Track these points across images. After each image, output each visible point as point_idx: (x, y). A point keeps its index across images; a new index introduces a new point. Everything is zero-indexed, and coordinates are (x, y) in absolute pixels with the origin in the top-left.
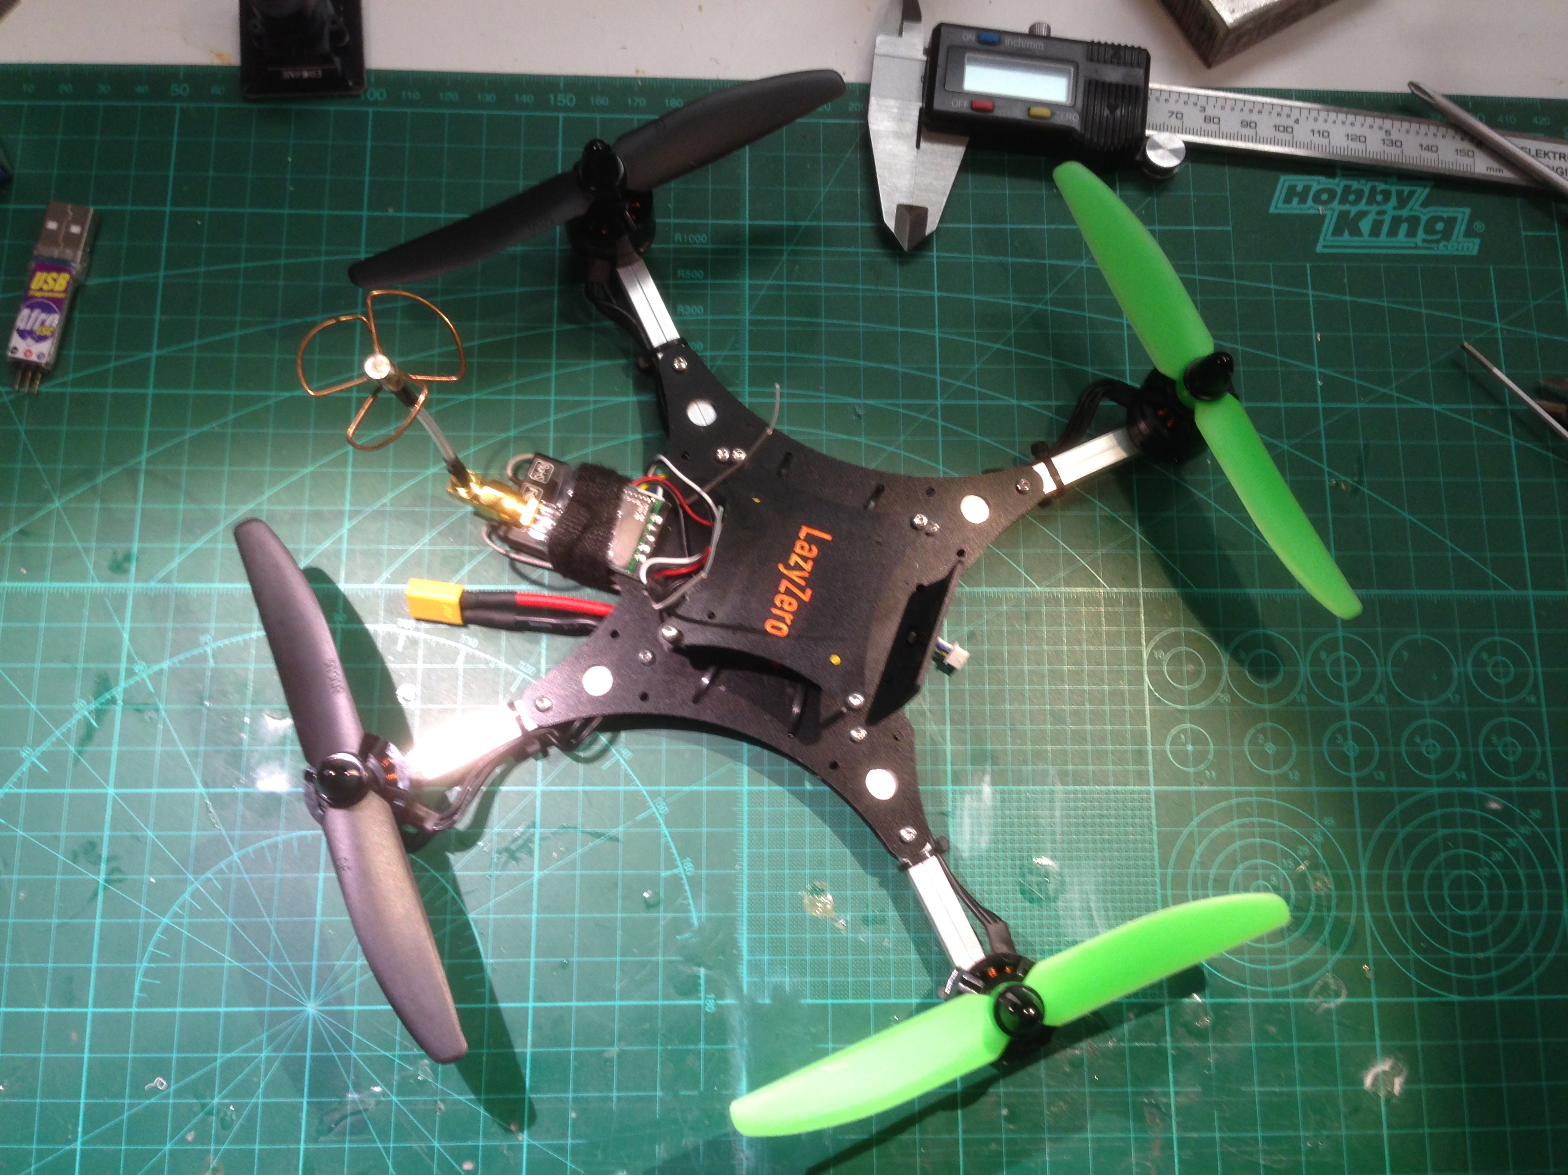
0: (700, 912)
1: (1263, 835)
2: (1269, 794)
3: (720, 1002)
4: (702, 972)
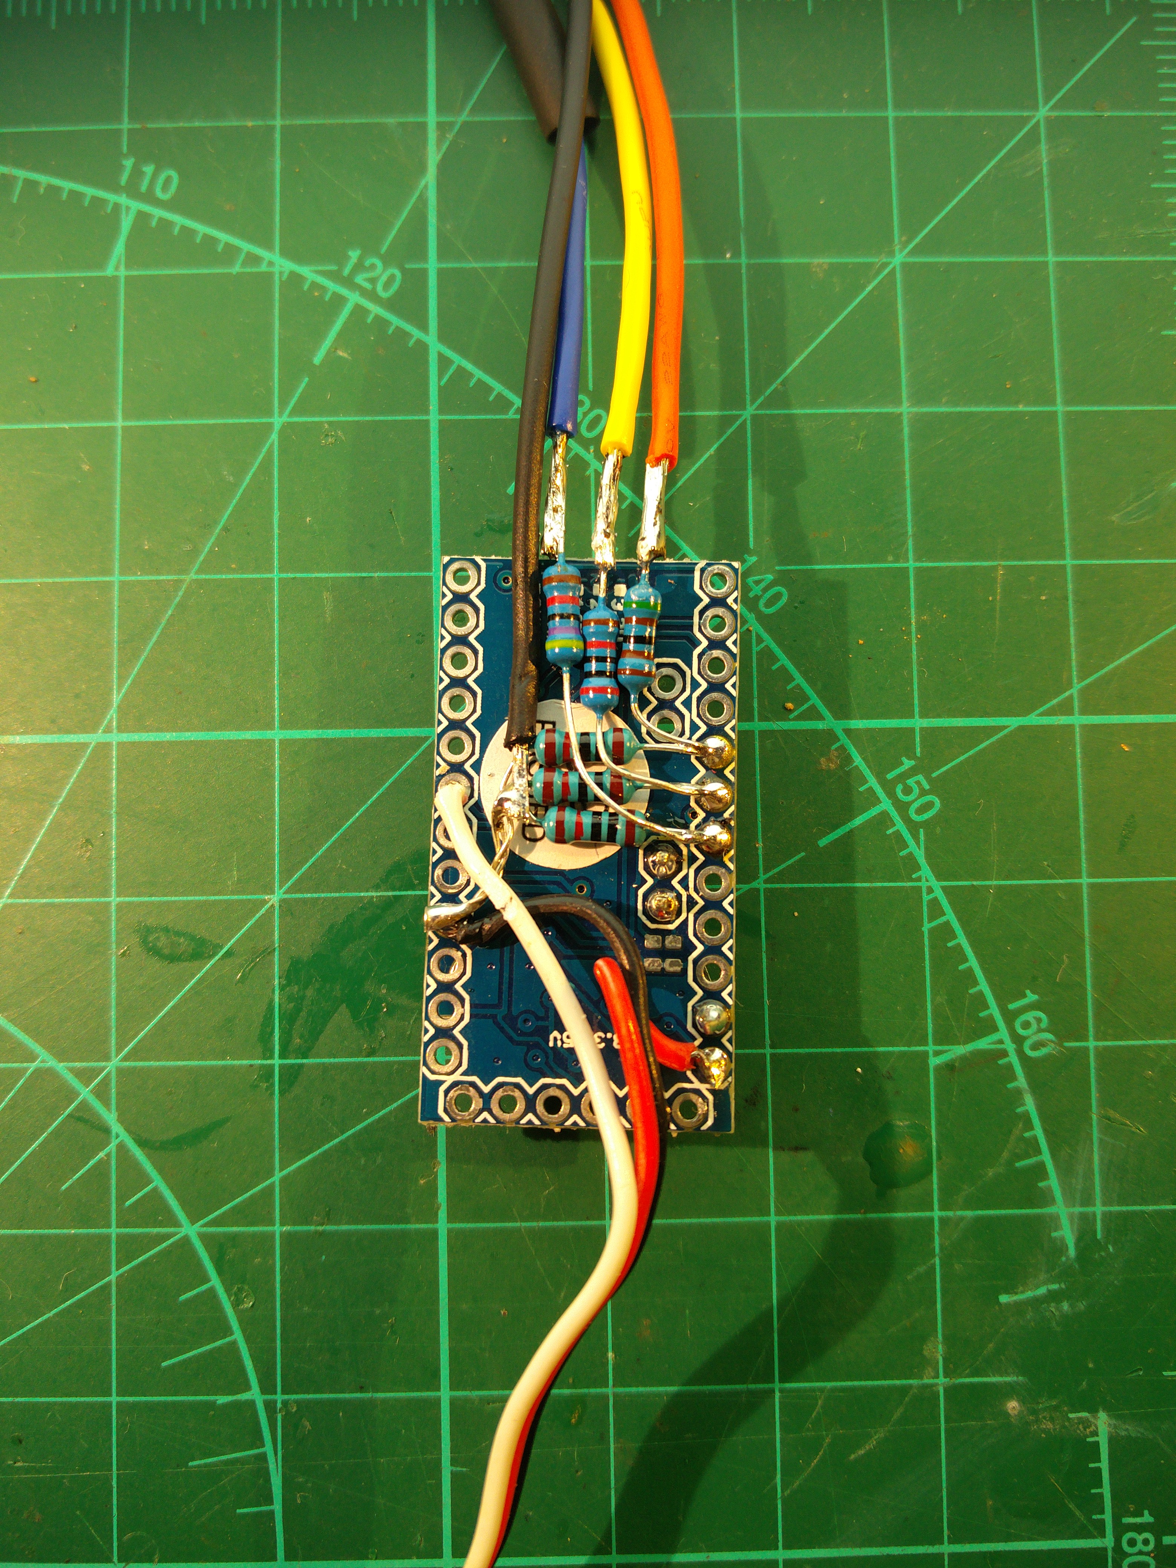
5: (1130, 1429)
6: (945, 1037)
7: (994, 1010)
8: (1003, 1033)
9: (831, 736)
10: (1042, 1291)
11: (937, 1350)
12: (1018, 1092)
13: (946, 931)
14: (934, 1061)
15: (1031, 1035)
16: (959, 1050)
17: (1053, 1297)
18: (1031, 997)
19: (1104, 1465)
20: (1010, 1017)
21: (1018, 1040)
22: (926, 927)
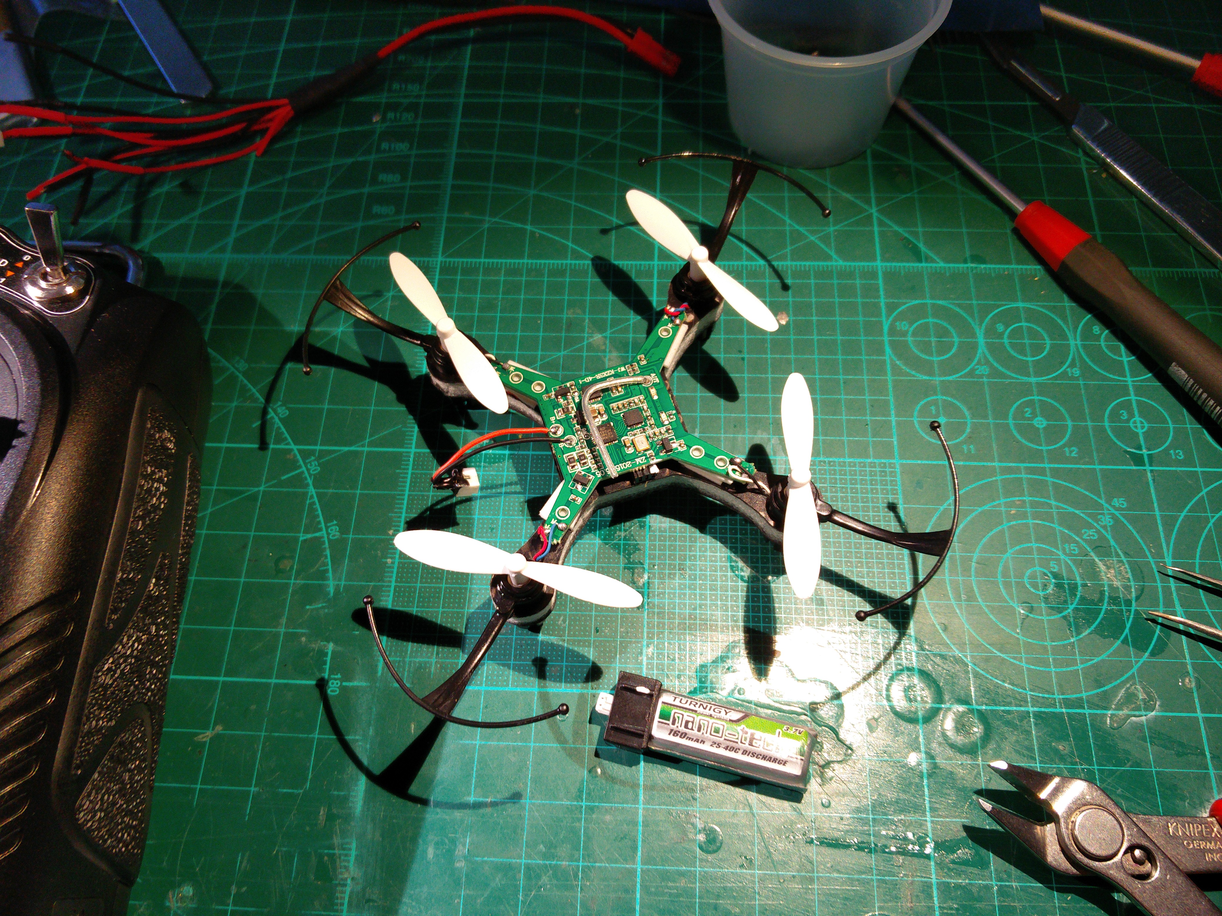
0: (340, 580)
1: (1036, 516)
2: (1042, 472)
3: (344, 684)
4: (330, 647)
5: (339, 649)
6: (306, 532)
7: (323, 525)
8: (324, 531)
9: (292, 450)
10: (320, 605)
11: (284, 621)
12: (325, 548)
13: (314, 503)
14: (301, 539)
15: (333, 533)
16: (309, 536)
17: (323, 607)
18: (335, 522)
19: (329, 659)
20: (327, 528)
21: (328, 534)
22: (308, 502)
